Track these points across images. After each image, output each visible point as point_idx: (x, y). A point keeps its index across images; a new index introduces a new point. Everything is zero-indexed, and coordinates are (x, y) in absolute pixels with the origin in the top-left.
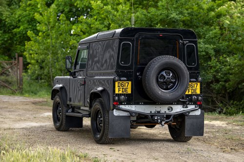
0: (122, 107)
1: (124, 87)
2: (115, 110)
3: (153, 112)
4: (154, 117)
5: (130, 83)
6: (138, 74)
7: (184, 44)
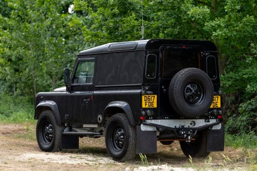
0: (149, 121)
1: (150, 101)
2: (142, 125)
3: (178, 127)
4: (180, 131)
5: (156, 96)
6: (163, 87)
7: (205, 57)
